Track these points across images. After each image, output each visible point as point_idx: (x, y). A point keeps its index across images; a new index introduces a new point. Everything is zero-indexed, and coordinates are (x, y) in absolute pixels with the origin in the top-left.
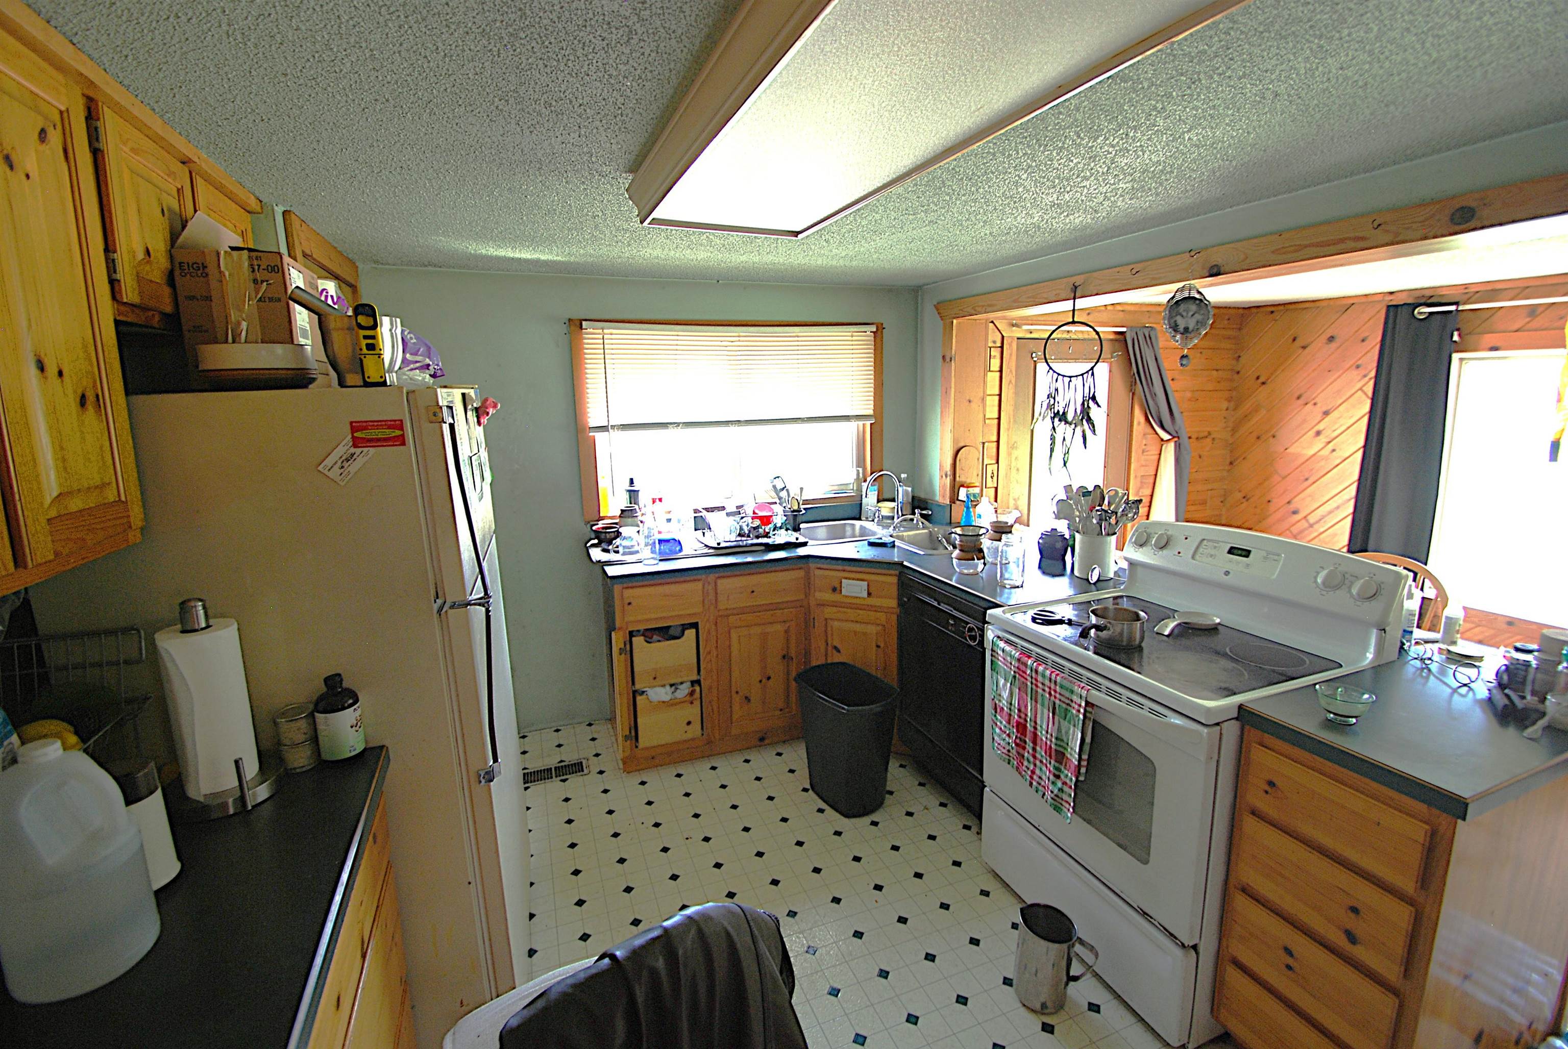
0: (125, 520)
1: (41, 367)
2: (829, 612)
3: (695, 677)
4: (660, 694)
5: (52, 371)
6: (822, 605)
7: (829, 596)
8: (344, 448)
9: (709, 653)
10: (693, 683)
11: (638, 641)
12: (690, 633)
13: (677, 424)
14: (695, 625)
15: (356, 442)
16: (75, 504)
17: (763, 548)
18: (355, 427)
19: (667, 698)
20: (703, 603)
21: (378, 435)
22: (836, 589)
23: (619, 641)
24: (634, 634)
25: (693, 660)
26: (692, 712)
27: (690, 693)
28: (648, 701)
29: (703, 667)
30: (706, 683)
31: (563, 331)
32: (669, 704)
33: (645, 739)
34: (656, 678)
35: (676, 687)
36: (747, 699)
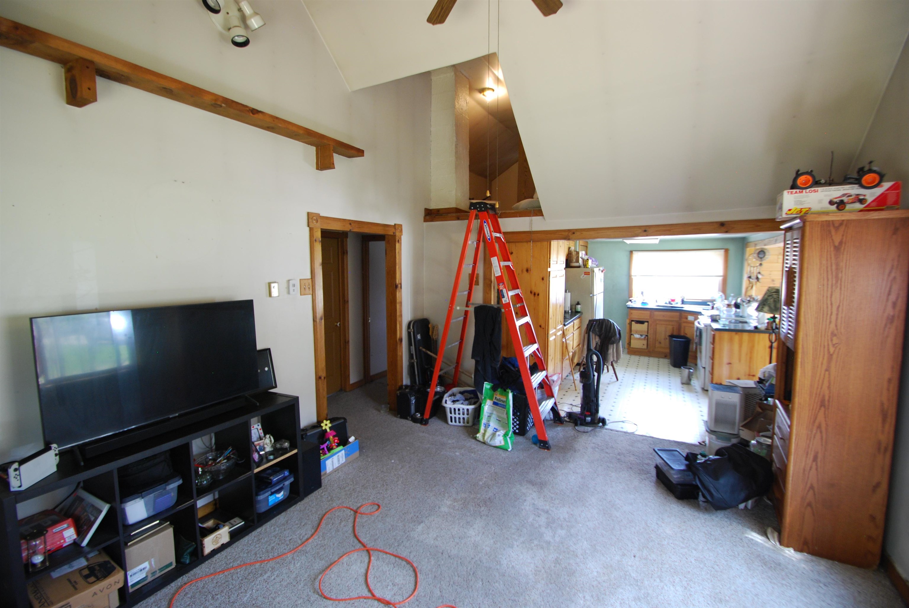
2: (685, 324)
3: (646, 334)
4: (637, 336)
6: (684, 322)
7: (685, 320)
8: (583, 275)
9: (651, 329)
10: (646, 336)
12: (646, 324)
14: (648, 322)
15: (585, 274)
17: (671, 307)
20: (650, 316)
21: (587, 273)
22: (687, 318)
23: (628, 321)
24: (632, 321)
25: (646, 330)
26: (645, 342)
27: (645, 338)
28: (634, 337)
29: (649, 332)
30: (649, 336)
31: (628, 253)
32: (639, 339)
33: (632, 345)
34: (637, 332)
35: (641, 335)
36: (660, 343)
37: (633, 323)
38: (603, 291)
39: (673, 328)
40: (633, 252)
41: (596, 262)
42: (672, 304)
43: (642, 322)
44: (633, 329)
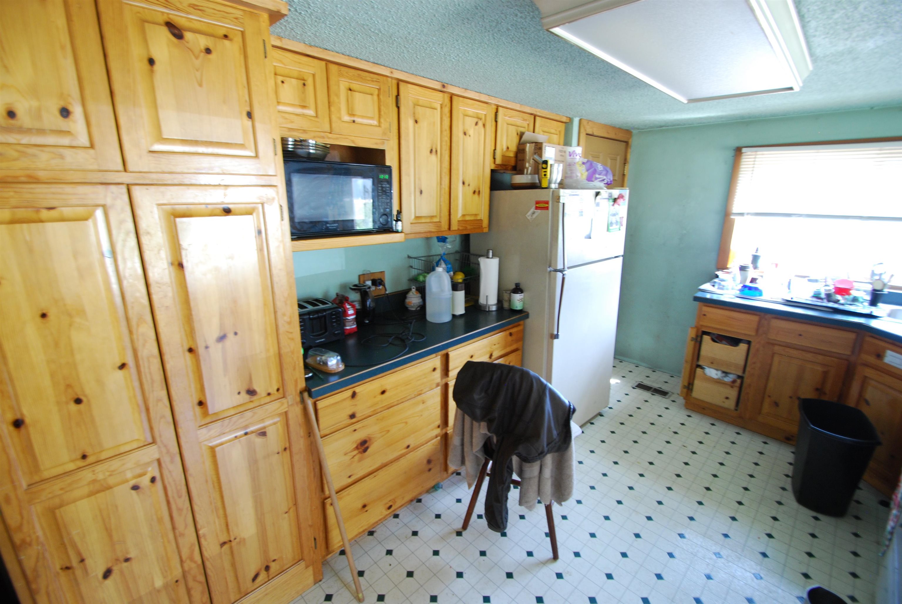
0: (481, 225)
1: (464, 183)
2: (869, 372)
3: (740, 374)
4: (712, 373)
5: (466, 184)
6: (866, 365)
7: (872, 359)
8: (533, 209)
9: (754, 363)
10: (739, 377)
11: (706, 339)
12: (743, 347)
13: (800, 215)
14: (749, 343)
15: (537, 208)
16: (468, 218)
17: (831, 310)
18: (537, 203)
19: (715, 377)
20: (757, 330)
21: (542, 206)
22: (880, 356)
23: (692, 333)
24: (705, 333)
25: (742, 363)
26: (733, 393)
27: (734, 382)
28: (705, 374)
29: (748, 369)
30: (747, 381)
31: (730, 154)
32: (718, 382)
33: (696, 394)
34: (713, 363)
35: (726, 373)
36: (776, 404)
37: (706, 338)
38: (622, 253)
39: (825, 374)
40: (744, 150)
41: (606, 175)
42: (837, 302)
43: (734, 342)
44: (703, 353)
